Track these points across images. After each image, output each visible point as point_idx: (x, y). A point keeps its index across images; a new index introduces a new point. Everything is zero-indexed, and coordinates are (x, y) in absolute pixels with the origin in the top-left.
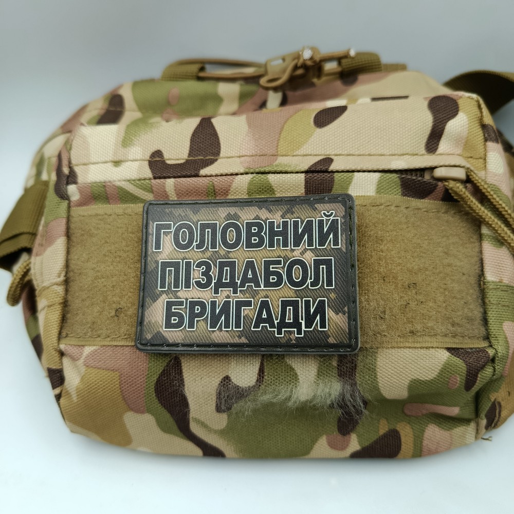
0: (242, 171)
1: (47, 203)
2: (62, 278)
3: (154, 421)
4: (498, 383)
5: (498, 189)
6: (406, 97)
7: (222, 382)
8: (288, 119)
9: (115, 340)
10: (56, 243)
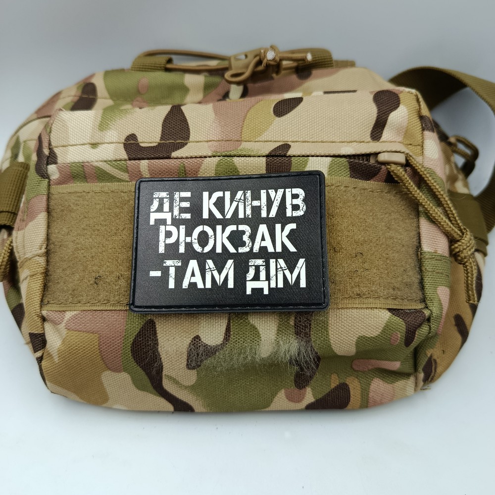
0: (210, 154)
1: (28, 182)
2: (43, 250)
3: (130, 379)
4: (433, 340)
5: (433, 172)
6: (354, 91)
7: (192, 342)
8: (251, 108)
9: (94, 305)
10: (37, 218)
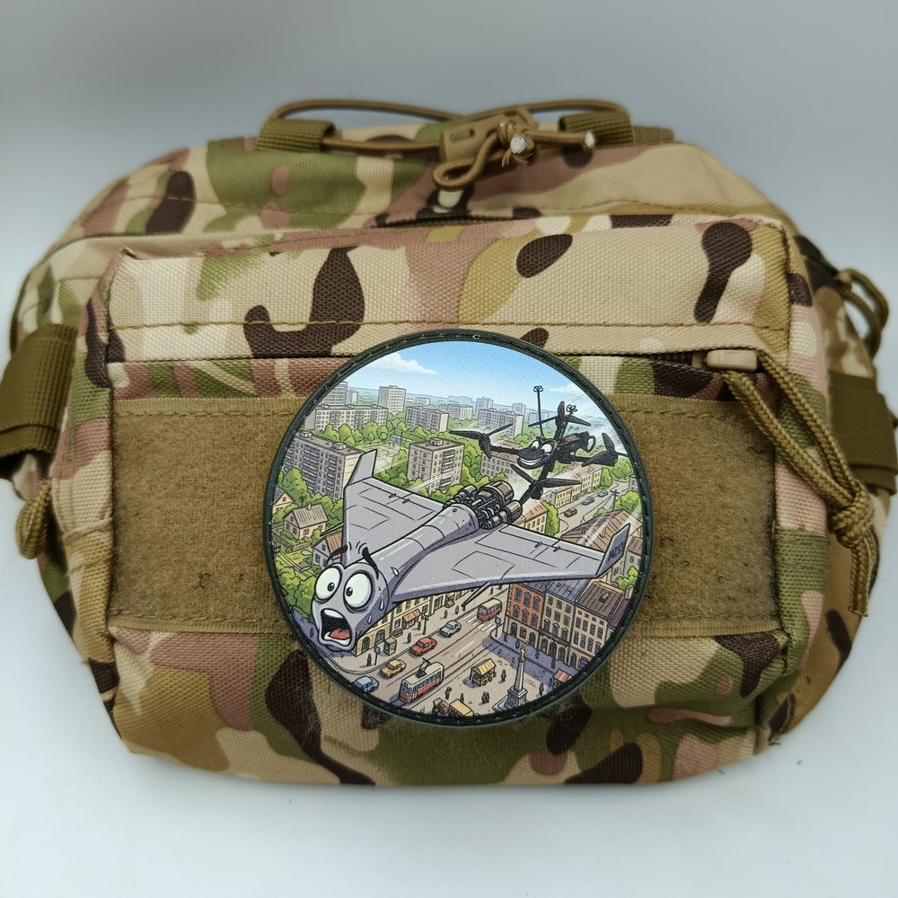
2: (107, 519)
3: (265, 741)
4: (790, 681)
5: (806, 381)
9: (200, 624)
10: (94, 461)
